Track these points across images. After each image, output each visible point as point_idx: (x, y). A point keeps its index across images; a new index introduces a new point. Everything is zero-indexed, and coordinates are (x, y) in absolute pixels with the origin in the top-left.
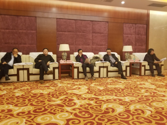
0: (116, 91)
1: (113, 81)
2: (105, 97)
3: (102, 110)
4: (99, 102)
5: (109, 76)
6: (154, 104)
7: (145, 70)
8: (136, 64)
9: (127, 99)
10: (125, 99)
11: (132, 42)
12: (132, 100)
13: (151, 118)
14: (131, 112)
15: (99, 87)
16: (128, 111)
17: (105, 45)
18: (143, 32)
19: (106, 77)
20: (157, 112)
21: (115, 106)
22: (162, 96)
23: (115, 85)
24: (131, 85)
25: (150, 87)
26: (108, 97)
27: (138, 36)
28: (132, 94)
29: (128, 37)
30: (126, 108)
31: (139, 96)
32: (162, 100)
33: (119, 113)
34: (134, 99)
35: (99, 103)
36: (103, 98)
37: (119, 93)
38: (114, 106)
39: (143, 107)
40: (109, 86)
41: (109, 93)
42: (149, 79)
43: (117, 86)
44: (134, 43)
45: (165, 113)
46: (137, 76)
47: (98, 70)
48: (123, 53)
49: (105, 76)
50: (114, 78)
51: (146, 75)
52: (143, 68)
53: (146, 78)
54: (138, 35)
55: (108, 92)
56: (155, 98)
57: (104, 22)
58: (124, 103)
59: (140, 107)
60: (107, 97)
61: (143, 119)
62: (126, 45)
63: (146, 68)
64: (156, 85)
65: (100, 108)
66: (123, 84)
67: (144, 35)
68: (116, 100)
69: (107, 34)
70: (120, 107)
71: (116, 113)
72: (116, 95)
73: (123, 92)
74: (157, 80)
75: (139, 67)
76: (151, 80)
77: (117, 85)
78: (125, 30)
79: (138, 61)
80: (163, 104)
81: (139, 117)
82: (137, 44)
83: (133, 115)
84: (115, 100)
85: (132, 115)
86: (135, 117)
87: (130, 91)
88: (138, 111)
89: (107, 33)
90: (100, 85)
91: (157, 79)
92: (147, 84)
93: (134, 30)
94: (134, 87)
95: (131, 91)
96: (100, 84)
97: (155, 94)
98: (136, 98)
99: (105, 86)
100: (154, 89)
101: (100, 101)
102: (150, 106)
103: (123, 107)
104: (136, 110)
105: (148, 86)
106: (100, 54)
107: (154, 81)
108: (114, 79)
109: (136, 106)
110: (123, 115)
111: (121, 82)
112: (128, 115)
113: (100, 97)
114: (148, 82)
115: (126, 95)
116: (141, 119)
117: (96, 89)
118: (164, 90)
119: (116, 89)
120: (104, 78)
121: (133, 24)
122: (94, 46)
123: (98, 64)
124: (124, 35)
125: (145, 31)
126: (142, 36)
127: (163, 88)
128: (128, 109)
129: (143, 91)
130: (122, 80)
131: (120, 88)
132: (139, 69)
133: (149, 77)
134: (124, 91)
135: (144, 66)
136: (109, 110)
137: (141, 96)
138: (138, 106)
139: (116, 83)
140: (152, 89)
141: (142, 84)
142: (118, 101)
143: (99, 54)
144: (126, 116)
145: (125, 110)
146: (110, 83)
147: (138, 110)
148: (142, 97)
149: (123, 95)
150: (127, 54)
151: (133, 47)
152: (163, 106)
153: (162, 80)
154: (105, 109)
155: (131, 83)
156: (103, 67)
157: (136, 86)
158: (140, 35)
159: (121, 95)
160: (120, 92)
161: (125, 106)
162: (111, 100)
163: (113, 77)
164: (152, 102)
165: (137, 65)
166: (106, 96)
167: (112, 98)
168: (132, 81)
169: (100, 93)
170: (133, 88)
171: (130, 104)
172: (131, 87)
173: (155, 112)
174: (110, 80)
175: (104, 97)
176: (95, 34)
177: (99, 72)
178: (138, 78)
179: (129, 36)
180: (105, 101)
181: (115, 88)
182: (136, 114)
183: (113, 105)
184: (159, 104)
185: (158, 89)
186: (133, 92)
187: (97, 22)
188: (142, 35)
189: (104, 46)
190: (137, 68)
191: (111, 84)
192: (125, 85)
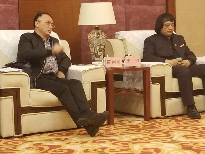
7: (165, 95)
17: (5, 1)
19: (11, 133)
79: (137, 60)
133: (177, 121)
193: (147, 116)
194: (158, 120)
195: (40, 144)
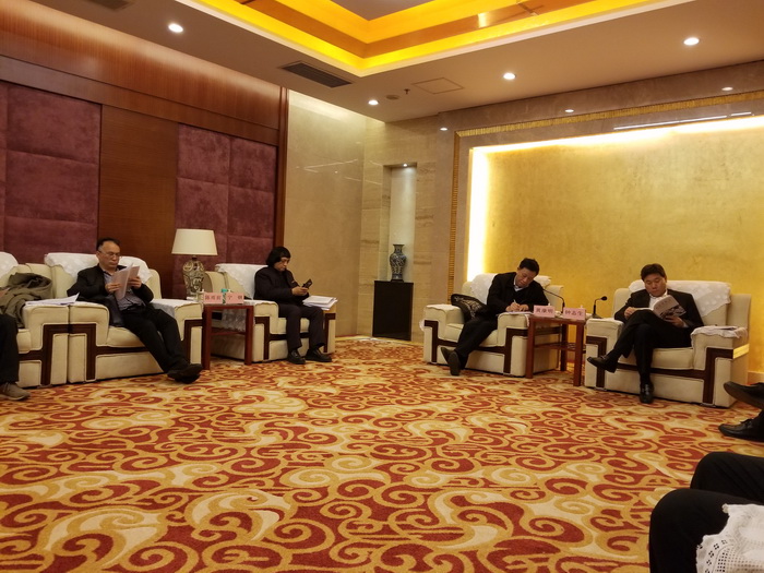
0: (130, 445)
1: (120, 397)
2: (68, 485)
3: (41, 558)
4: (30, 516)
5: (97, 376)
6: (294, 479)
7: (269, 337)
8: (231, 312)
9: (181, 475)
10: (172, 476)
11: (216, 216)
12: (203, 474)
13: (277, 543)
14: (195, 535)
15: (34, 437)
16: (179, 533)
17: (81, 218)
18: (262, 175)
19: (82, 378)
20: (302, 512)
21: (115, 522)
22: (326, 438)
23: (128, 415)
24: (207, 409)
25: (282, 407)
26: (83, 482)
27: (240, 189)
28: (206, 449)
29: (198, 189)
30: (172, 520)
31: (234, 451)
32: (324, 456)
33: (137, 550)
34: (212, 468)
35: (26, 521)
36: (58, 488)
37: (142, 454)
38: (112, 519)
39: (250, 499)
40: (99, 421)
41: (92, 458)
42: (281, 374)
43: (137, 420)
44: (226, 221)
45: (332, 510)
46: (236, 366)
47: (39, 347)
48: (177, 262)
49: (79, 372)
50: (125, 382)
51: (271, 358)
52: (259, 330)
53: (271, 370)
54: (242, 185)
55: (88, 453)
56: (300, 451)
57: (78, 103)
58: (164, 498)
59: (234, 503)
60: (78, 484)
61: (245, 555)
62: (190, 227)
63: (272, 331)
64: (305, 399)
65: (33, 546)
66: (166, 405)
67: (266, 190)
68: (126, 489)
69: (94, 162)
70: (142, 518)
71: (121, 554)
72: (127, 467)
73: (163, 447)
74: (310, 379)
75: (241, 327)
76: (289, 379)
77: (139, 416)
78: (184, 158)
79: (240, 297)
80: (326, 473)
81: (226, 549)
82: (239, 227)
83: (200, 547)
84: (119, 490)
85: (195, 549)
86: (208, 553)
87: (200, 435)
88: (227, 522)
89: (97, 157)
90: (46, 422)
91: (311, 374)
92: (271, 398)
93: (227, 164)
94: (219, 414)
95: (203, 437)
96: (47, 417)
97: (301, 437)
98: (222, 463)
99: (74, 425)
100: (296, 416)
101: (37, 506)
102: (279, 489)
103: (159, 518)
104: (216, 520)
105: (274, 406)
106: (51, 261)
107: (299, 383)
108: (127, 388)
109: (221, 498)
110: (156, 558)
111: (158, 400)
112: (181, 550)
113: (39, 490)
114: (277, 389)
115: (180, 456)
116: (237, 555)
117: (17, 449)
118: (335, 415)
119: (132, 433)
120: (72, 387)
121: (223, 138)
122: (19, 221)
123: (41, 312)
124: (182, 181)
125: (271, 173)
126: (260, 193)
127: (330, 407)
128: (183, 520)
129: (254, 428)
130: (164, 390)
131: (152, 428)
132: (241, 333)
133: (281, 366)
134: (172, 437)
135: (265, 321)
136: (82, 547)
137: (244, 452)
138: (228, 500)
139: (135, 405)
140: (291, 415)
141: (254, 398)
142: (137, 494)
143: (46, 260)
144: (168, 557)
145: (164, 532)
146: (106, 408)
147: (225, 519)
148: (248, 455)
149: (164, 460)
150: (192, 267)
151: (222, 237)
152: (325, 481)
153: (330, 375)
154: (60, 546)
155: (208, 399)
156: (70, 329)
157: (226, 408)
158: (252, 188)
159: (155, 460)
160: (150, 449)
161: (166, 512)
162: (100, 493)
163: (119, 378)
164: (285, 471)
165: (234, 317)
166: (70, 478)
167: (105, 481)
168: (210, 391)
169: (42, 465)
170: (213, 419)
171: (192, 498)
172: (202, 418)
173: (295, 511)
174: (103, 392)
175: (61, 482)
176: (23, 154)
177: (44, 355)
178: (239, 376)
179: (205, 185)
180: (63, 503)
181: (125, 432)
182: (218, 536)
183: (108, 515)
184: (313, 476)
185: (312, 413)
186: (210, 438)
187: (40, 95)
188: (257, 189)
189: (76, 224)
190: (236, 330)
191: (105, 414)
192: (178, 410)
193: (248, 360)
194: (261, 365)
195: (120, 391)
